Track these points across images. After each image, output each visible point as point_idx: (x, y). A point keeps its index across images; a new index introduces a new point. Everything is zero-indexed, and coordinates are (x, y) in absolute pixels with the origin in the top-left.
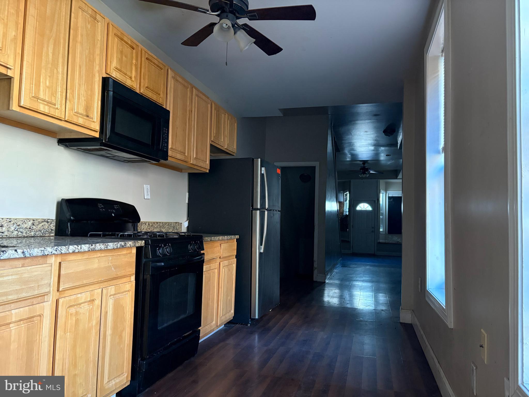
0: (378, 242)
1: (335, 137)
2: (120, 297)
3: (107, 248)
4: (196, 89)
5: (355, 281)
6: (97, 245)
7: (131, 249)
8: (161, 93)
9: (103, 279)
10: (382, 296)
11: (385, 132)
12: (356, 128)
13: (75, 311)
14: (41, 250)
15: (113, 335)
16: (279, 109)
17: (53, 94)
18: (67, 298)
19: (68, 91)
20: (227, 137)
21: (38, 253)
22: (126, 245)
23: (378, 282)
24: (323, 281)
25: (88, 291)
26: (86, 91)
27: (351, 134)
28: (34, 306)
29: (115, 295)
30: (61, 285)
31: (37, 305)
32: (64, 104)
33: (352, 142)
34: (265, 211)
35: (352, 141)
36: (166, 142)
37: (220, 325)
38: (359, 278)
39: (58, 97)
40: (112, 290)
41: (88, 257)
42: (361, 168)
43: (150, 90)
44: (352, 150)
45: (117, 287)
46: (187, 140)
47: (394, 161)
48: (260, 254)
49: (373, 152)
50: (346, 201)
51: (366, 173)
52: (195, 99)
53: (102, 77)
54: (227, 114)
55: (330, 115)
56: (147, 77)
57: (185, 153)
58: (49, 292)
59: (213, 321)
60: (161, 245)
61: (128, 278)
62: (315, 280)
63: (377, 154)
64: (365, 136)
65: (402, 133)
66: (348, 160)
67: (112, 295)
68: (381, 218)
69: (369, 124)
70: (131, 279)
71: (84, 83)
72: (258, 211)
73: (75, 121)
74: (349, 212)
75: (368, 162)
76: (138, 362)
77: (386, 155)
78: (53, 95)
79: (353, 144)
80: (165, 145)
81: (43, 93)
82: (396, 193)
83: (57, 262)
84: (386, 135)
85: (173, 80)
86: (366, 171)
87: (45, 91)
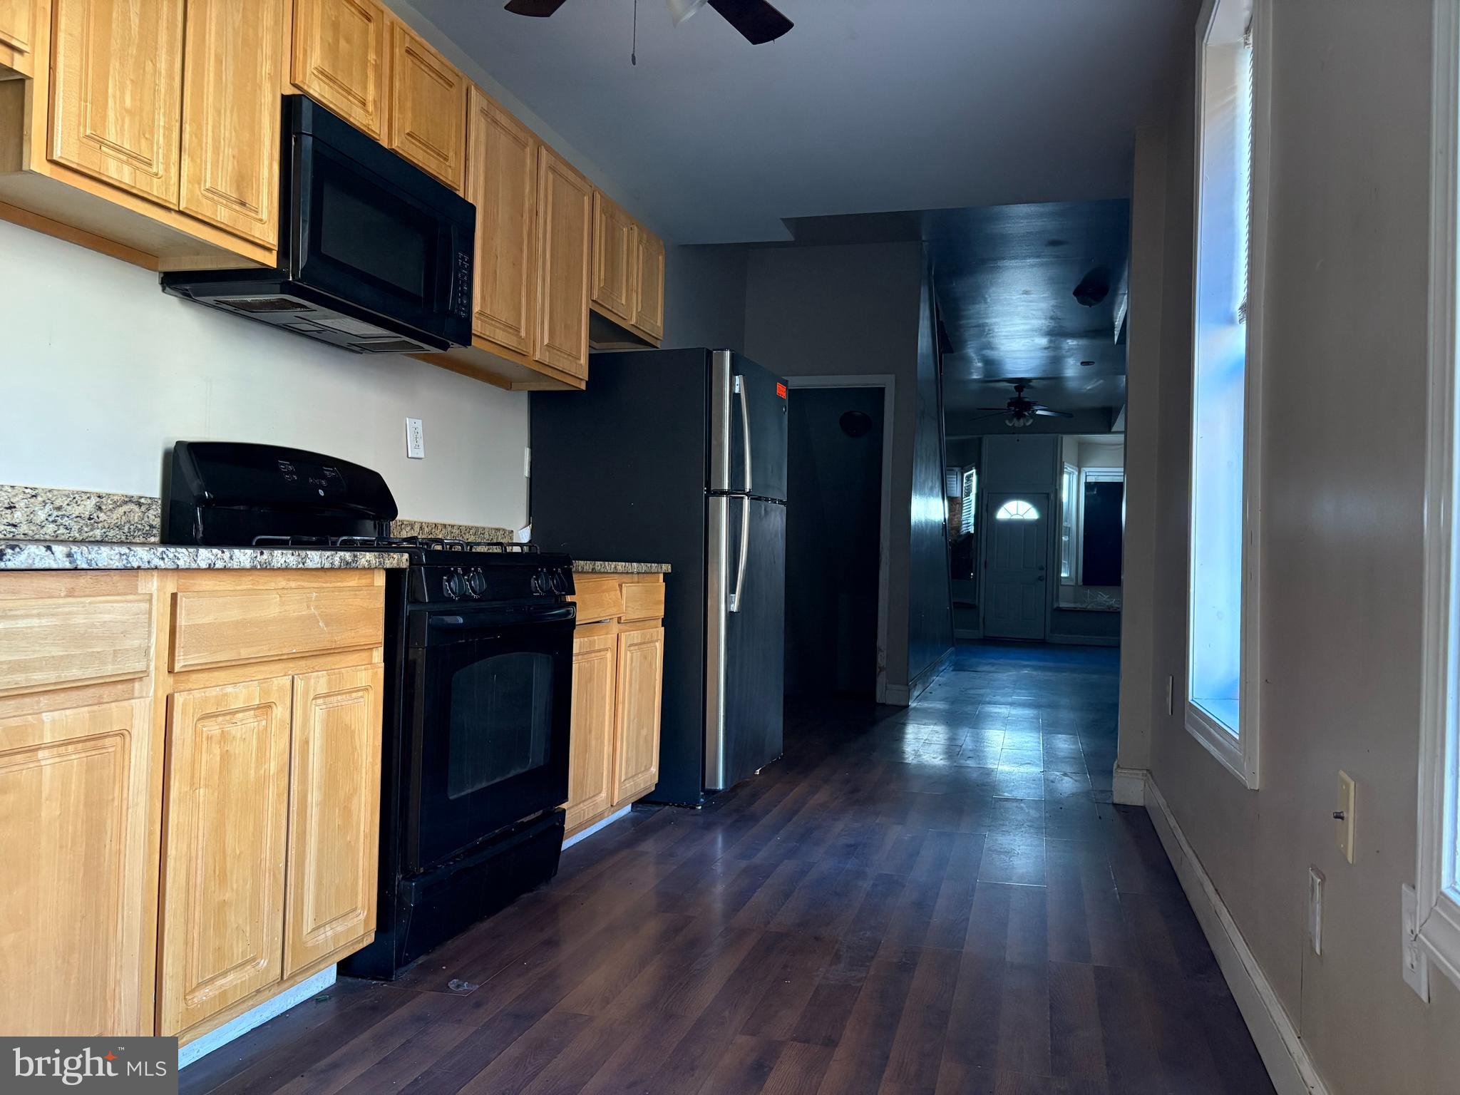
0: (1055, 606)
1: (940, 308)
2: (343, 703)
3: (304, 564)
4: (549, 149)
5: (989, 703)
6: (275, 555)
7: (371, 576)
8: (451, 154)
9: (294, 651)
10: (1065, 741)
11: (1077, 293)
12: (1000, 281)
13: (220, 730)
14: (120, 554)
15: (324, 804)
16: (783, 220)
17: (145, 132)
18: (197, 694)
19: (187, 127)
20: (637, 294)
21: (111, 559)
22: (357, 561)
23: (1052, 706)
24: (903, 703)
25: (253, 679)
26: (235, 132)
27: (985, 299)
28: (104, 706)
29: (328, 696)
30: (179, 656)
31: (113, 704)
32: (174, 164)
33: (987, 323)
34: (742, 498)
35: (987, 321)
36: (466, 294)
37: (621, 805)
38: (1002, 697)
39: (158, 144)
40: (320, 682)
41: (251, 586)
42: (1009, 401)
43: (420, 142)
44: (988, 349)
45: (334, 676)
46: (524, 293)
47: (1101, 381)
48: (730, 615)
49: (1046, 353)
50: (968, 494)
51: (1025, 415)
52: (546, 178)
53: (282, 95)
54: (635, 227)
55: (927, 243)
56: (409, 104)
57: (518, 330)
58: (146, 672)
59: (600, 792)
60: (456, 570)
61: (364, 655)
62: (881, 702)
63: (1056, 360)
64: (1023, 305)
65: (1126, 297)
66: (975, 377)
67: (320, 698)
68: (1065, 542)
69: (1035, 269)
70: (371, 657)
71: (229, 106)
72: (725, 498)
73: (207, 214)
74: (976, 524)
75: (1031, 384)
76: (396, 883)
77: (1082, 363)
78: (144, 135)
79: (989, 330)
80: (462, 301)
81: (116, 127)
82: (1107, 471)
83: (165, 593)
84: (1082, 302)
85: (483, 120)
86: (1026, 411)
87: (120, 122)
